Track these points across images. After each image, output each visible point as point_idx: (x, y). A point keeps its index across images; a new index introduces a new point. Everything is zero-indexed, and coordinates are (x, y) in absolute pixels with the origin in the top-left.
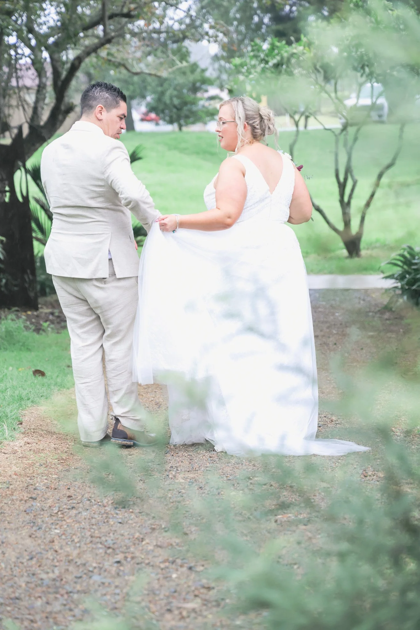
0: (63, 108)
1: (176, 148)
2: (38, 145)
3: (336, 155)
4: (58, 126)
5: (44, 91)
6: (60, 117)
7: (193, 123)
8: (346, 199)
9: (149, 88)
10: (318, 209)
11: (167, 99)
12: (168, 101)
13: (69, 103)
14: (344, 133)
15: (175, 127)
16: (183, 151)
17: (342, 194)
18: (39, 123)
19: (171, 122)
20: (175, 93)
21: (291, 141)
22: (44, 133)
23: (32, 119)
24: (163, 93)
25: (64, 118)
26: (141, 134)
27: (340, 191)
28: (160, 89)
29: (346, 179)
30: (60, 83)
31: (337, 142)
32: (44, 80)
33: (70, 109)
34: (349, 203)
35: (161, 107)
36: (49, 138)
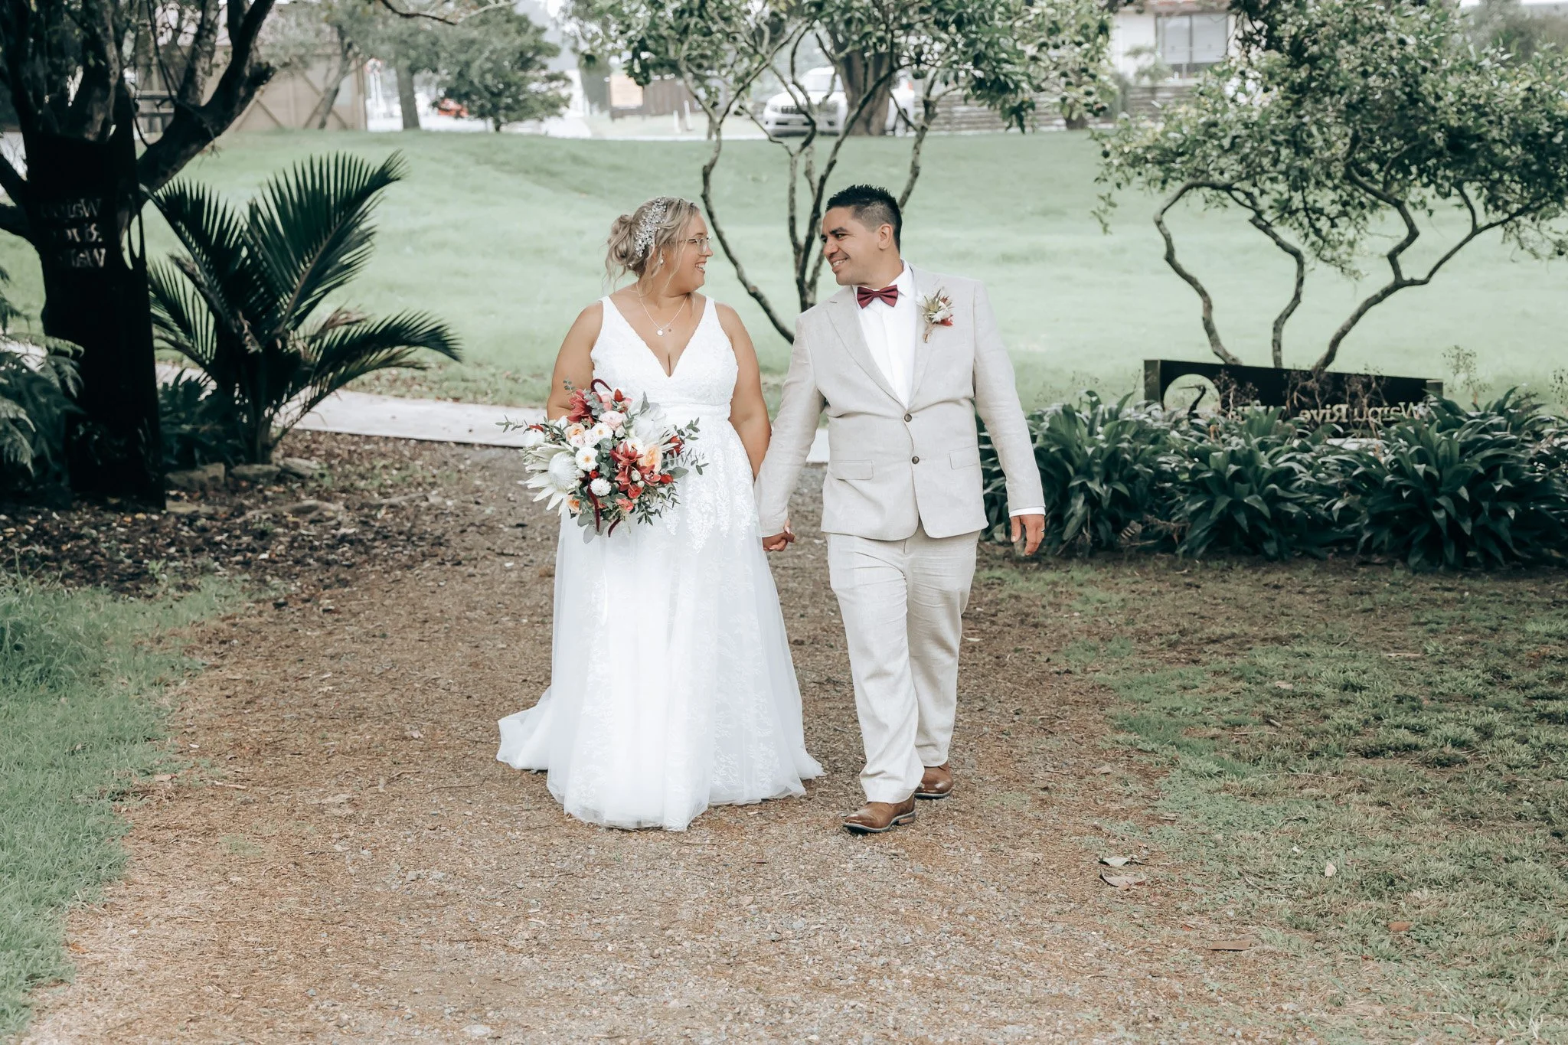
0: (247, 72)
1: (488, 161)
2: (194, 147)
3: (792, 190)
4: (236, 109)
5: (212, 37)
6: (242, 92)
7: (520, 119)
8: (808, 277)
9: (443, 55)
10: (756, 295)
11: (474, 74)
12: (476, 81)
13: (260, 64)
14: (807, 149)
15: (489, 124)
16: (501, 166)
17: (802, 269)
18: (199, 101)
19: (482, 115)
20: (489, 65)
21: (706, 162)
22: (207, 124)
23: (183, 91)
24: (468, 64)
25: (250, 95)
26: (429, 133)
27: (797, 261)
28: (463, 57)
29: (810, 240)
30: (241, 21)
31: (793, 165)
32: (212, 15)
33: (263, 75)
34: (813, 283)
35: (464, 89)
36: (218, 134)
